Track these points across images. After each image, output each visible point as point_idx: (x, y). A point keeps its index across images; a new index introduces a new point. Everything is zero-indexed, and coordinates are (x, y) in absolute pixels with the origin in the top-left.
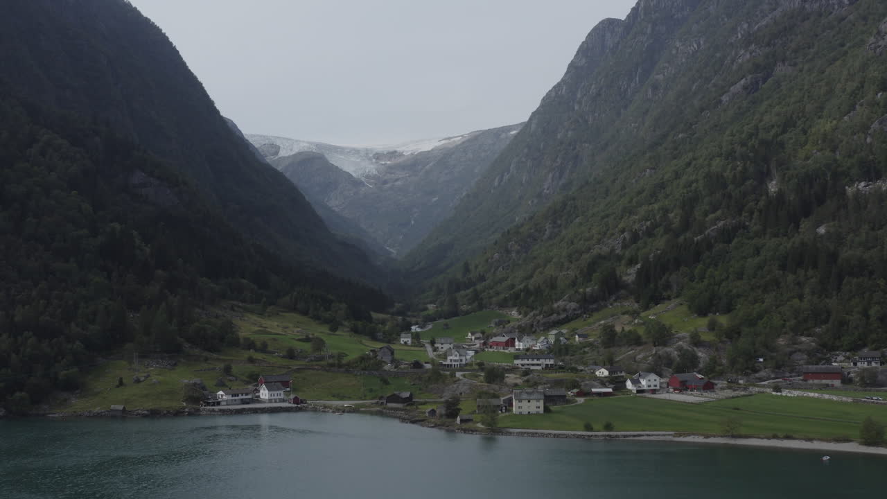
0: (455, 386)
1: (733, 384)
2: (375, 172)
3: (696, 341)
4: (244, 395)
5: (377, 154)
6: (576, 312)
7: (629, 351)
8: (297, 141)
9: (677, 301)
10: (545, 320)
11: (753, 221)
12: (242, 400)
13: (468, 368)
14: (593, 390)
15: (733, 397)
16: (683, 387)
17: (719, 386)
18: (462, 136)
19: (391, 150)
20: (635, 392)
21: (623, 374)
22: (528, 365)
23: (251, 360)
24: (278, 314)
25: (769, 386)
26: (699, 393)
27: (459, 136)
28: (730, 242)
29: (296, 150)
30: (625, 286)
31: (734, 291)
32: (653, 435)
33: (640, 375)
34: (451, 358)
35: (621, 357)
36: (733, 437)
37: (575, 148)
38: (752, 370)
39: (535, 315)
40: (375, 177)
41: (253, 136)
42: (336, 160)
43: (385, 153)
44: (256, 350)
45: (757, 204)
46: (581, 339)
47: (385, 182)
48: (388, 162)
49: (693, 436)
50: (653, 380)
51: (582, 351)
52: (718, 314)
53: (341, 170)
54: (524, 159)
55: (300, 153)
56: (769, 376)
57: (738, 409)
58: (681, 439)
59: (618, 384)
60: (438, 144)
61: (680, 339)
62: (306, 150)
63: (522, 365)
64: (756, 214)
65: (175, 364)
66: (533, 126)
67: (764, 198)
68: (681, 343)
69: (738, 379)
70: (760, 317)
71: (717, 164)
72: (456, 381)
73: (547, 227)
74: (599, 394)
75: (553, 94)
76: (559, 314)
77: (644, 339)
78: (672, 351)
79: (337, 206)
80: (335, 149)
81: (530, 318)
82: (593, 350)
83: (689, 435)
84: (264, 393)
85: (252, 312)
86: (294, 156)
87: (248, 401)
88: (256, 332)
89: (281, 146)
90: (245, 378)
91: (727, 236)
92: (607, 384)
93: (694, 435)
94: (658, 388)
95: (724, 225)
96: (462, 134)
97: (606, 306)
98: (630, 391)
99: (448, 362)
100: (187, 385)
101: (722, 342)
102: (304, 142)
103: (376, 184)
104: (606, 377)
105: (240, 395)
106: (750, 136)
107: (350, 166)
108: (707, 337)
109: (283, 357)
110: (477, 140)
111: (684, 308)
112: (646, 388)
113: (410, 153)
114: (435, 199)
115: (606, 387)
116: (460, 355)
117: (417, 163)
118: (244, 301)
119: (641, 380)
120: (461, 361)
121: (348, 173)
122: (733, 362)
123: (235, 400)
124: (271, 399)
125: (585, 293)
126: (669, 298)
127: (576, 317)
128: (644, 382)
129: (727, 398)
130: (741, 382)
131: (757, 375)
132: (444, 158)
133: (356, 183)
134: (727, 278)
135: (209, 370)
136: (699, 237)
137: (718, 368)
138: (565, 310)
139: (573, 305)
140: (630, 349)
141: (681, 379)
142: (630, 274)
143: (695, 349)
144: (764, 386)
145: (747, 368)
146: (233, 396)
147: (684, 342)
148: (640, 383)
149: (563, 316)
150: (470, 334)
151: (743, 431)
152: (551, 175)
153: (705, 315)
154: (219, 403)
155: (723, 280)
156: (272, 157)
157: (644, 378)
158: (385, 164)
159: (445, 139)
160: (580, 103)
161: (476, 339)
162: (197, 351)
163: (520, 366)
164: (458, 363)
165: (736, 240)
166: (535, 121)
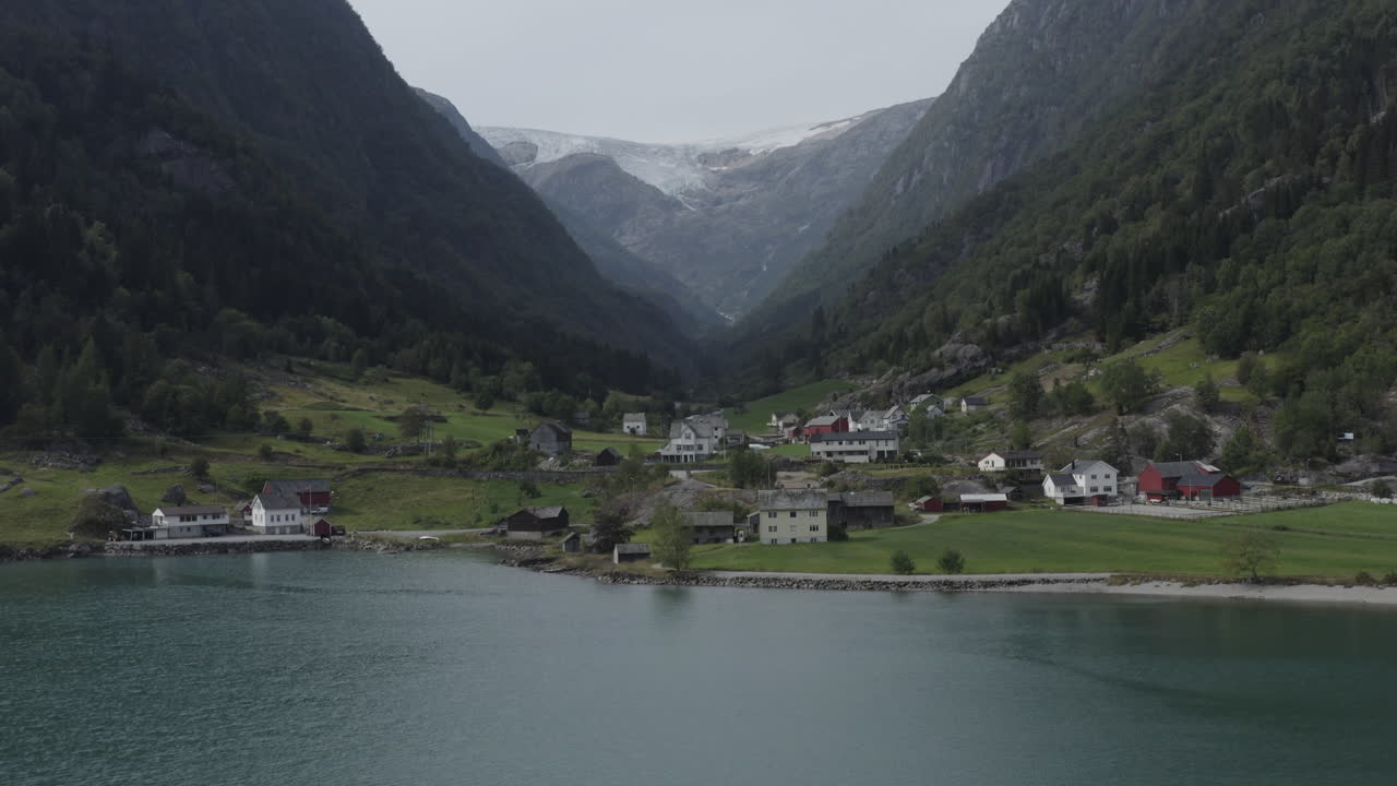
0: (666, 494)
1: (1284, 486)
2: (701, 186)
3: (1210, 402)
4: (209, 517)
5: (704, 154)
6: (977, 364)
7: (1065, 428)
8: (566, 136)
9: (1182, 331)
10: (915, 381)
11: (1338, 173)
12: (204, 528)
13: (714, 462)
14: (965, 498)
15: (1279, 509)
16: (1171, 490)
17: (1253, 491)
18: (851, 119)
19: (728, 147)
20: (1061, 502)
21: (1039, 465)
22: (841, 453)
23: (267, 455)
24: (387, 380)
25: (1365, 490)
26: (1204, 503)
27: (846, 120)
28: (1289, 214)
29: (564, 151)
30: (1077, 312)
31: (1296, 305)
32: (1057, 581)
33: (1073, 467)
34: (679, 442)
35: (1047, 440)
36: (1257, 581)
37: (1032, 116)
38: (1330, 460)
39: (897, 373)
40: (702, 194)
41: (490, 129)
42: (633, 167)
43: (718, 153)
44: (290, 438)
45: (1345, 142)
46: (973, 408)
47: (718, 202)
48: (724, 168)
49: (1155, 583)
50: (1101, 477)
51: (970, 431)
52: (1261, 352)
53: (642, 182)
54: (946, 144)
55: (571, 157)
56: (1368, 468)
57: (1284, 529)
58: (1127, 589)
59: (1023, 486)
60: (812, 134)
61: (1175, 398)
62: (582, 149)
63: (829, 454)
64: (1344, 159)
65: (99, 462)
66: (963, 86)
67: (1359, 127)
68: (1176, 406)
69: (1297, 476)
70: (1349, 350)
71: (1273, 89)
72: (669, 485)
73: (966, 240)
74: (977, 507)
75: (997, 29)
76: (941, 367)
77: (1099, 402)
78: (1157, 423)
79: (635, 245)
80: (631, 148)
81: (887, 380)
82: (994, 428)
83: (1145, 579)
84: (259, 516)
85: (332, 376)
86: (562, 160)
87: (219, 530)
88: (312, 407)
89: (540, 145)
90: (237, 488)
91: (1285, 204)
92: (999, 486)
93: (1158, 578)
94: (1114, 493)
95: (1278, 183)
96: (851, 116)
97: (1038, 350)
98: (1053, 501)
99: (673, 451)
100: (88, 499)
101: (1269, 404)
102: (577, 137)
103: (702, 205)
104: (997, 472)
105: (199, 518)
106: (1337, 38)
107: (657, 176)
108: (1231, 394)
109: (340, 449)
110: (874, 123)
111: (1193, 344)
112: (1086, 493)
113: (761, 150)
114: (802, 229)
115: (996, 491)
116: (698, 436)
117: (773, 167)
118: (324, 358)
119: (1076, 477)
120: (700, 447)
121: (654, 188)
122: (1287, 442)
123: (189, 529)
124: (274, 528)
125: (995, 326)
126: (1163, 329)
127: (977, 373)
128: (1081, 482)
129: (1264, 511)
130: (1303, 481)
131: (1339, 468)
132: (817, 158)
133: (668, 204)
134: (1282, 281)
135: (164, 471)
136: (1228, 212)
137: (1253, 455)
138: (954, 360)
139: (972, 350)
140: (1070, 421)
141: (1165, 475)
142: (1089, 290)
143: (1208, 417)
144: (1355, 489)
145: (1320, 454)
146: (182, 520)
147: (1182, 405)
148: (1075, 483)
149: (950, 371)
150: (774, 418)
151: (1283, 570)
152: (989, 165)
153: (1235, 356)
154: (150, 535)
155: (1274, 286)
156: (524, 164)
157: (1081, 473)
158: (718, 171)
159: (822, 125)
160: (1041, 38)
161: (787, 425)
162: (160, 439)
163: (824, 457)
164: (692, 453)
165: (1301, 210)
166: (964, 78)
